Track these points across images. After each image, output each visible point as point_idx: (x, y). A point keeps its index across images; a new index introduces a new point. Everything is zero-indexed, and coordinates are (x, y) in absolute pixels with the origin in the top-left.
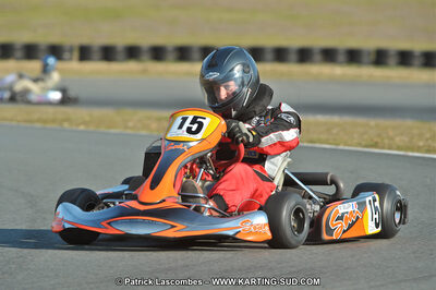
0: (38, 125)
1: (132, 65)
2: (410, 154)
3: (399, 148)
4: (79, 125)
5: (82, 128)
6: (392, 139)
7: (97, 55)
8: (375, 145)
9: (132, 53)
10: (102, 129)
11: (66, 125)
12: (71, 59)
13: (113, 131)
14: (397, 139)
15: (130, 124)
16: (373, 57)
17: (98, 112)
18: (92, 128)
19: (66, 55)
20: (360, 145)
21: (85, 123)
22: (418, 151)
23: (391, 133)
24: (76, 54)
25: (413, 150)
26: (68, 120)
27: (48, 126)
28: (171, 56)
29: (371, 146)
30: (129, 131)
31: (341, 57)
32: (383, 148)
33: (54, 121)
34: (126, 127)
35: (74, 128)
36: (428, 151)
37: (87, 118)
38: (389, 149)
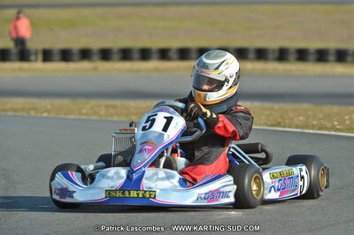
0: (10, 113)
1: (85, 65)
2: (306, 131)
3: (297, 127)
4: (42, 113)
5: (45, 115)
6: (292, 119)
7: (57, 57)
8: (279, 125)
9: (85, 54)
10: (62, 116)
11: (32, 113)
12: (36, 60)
13: (70, 117)
14: (296, 119)
15: (84, 111)
16: (277, 55)
17: (58, 102)
18: (53, 115)
19: (33, 57)
20: (266, 124)
21: (48, 111)
22: (312, 129)
23: (291, 115)
24: (40, 57)
25: (308, 128)
26: (34, 109)
27: (19, 114)
28: (116, 56)
29: (275, 126)
30: (83, 117)
31: (252, 55)
32: (285, 127)
33: (23, 110)
34: (81, 114)
35: (39, 115)
36: (320, 129)
37: (49, 107)
38: (290, 127)
